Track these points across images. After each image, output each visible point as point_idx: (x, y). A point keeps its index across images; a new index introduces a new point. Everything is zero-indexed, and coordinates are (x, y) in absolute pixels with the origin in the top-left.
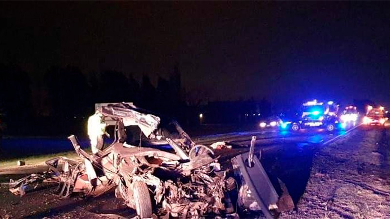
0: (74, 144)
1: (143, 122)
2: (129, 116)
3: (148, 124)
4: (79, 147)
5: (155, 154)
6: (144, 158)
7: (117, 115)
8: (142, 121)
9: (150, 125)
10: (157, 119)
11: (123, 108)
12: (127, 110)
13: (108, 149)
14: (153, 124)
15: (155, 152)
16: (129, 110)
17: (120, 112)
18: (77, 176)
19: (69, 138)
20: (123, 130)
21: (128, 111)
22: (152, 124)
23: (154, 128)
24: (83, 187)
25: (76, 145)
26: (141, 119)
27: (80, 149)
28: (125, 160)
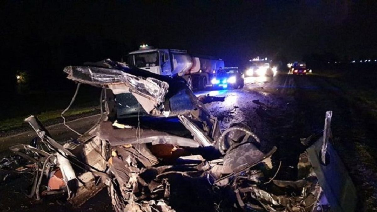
0: (36, 129)
1: (141, 91)
2: (118, 81)
3: (150, 94)
4: (43, 132)
5: (161, 140)
6: (145, 146)
7: (98, 81)
8: (138, 89)
9: (153, 96)
10: (164, 85)
11: (108, 68)
12: (115, 71)
13: (92, 131)
14: (158, 93)
15: (161, 137)
16: (118, 72)
17: (102, 75)
18: (50, 172)
19: (26, 120)
20: (113, 100)
21: (116, 74)
22: (155, 94)
23: (159, 100)
24: (61, 187)
25: (38, 130)
26: (137, 86)
27: (45, 137)
28: (116, 152)
